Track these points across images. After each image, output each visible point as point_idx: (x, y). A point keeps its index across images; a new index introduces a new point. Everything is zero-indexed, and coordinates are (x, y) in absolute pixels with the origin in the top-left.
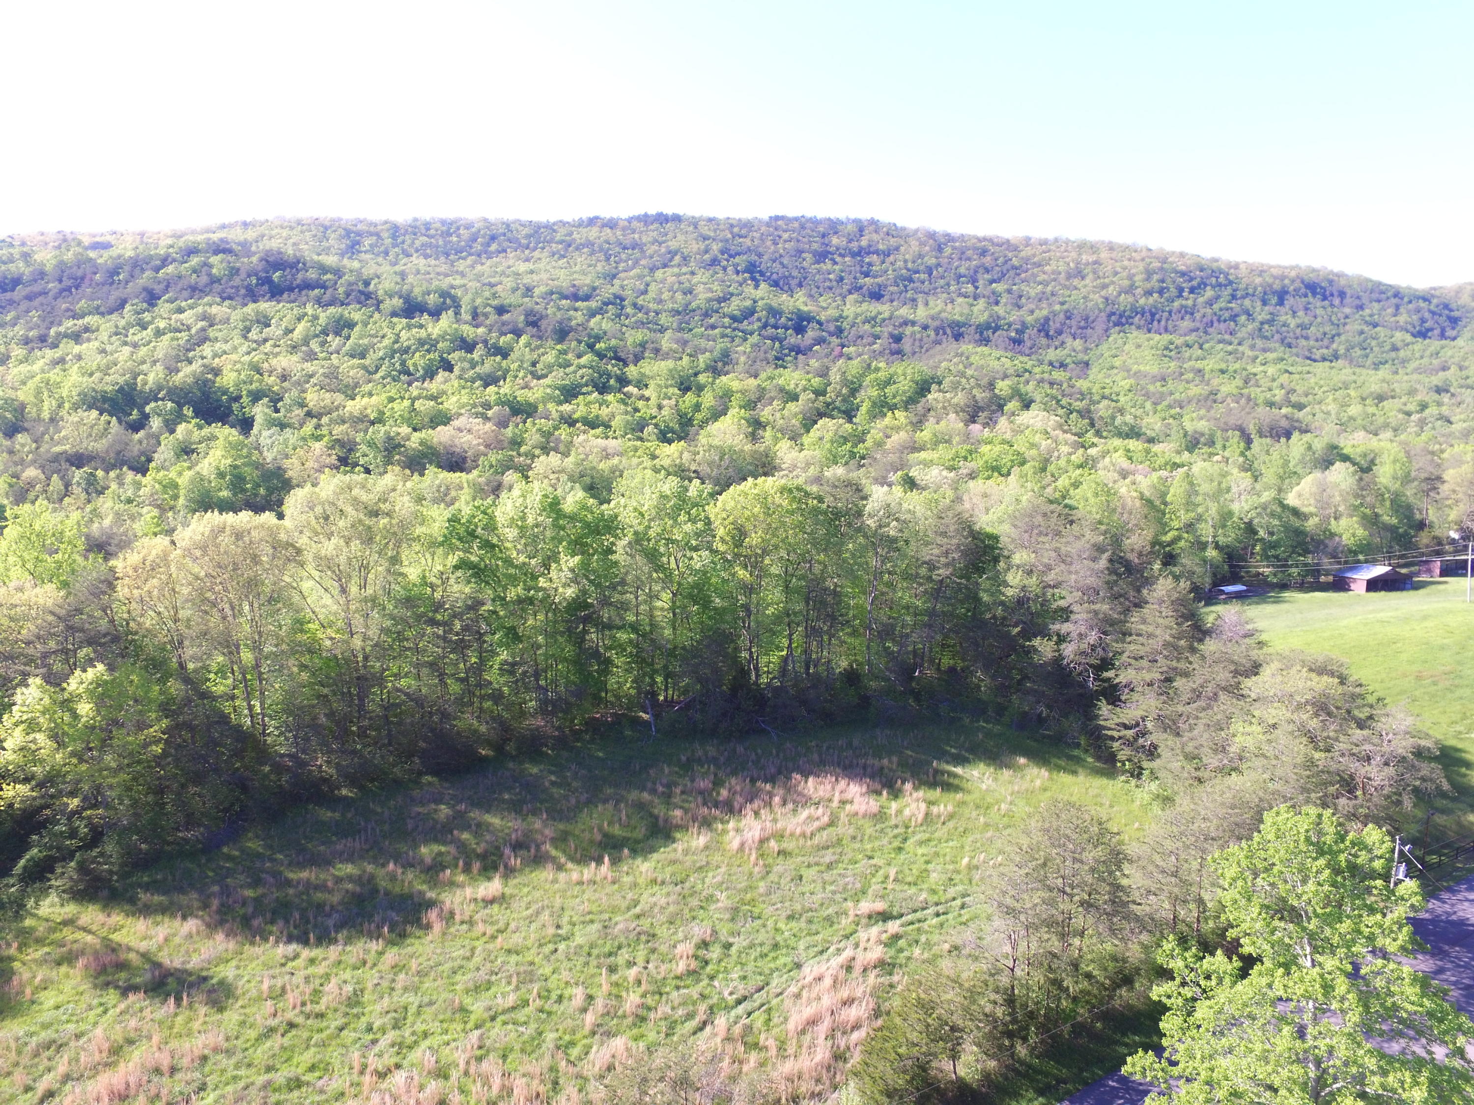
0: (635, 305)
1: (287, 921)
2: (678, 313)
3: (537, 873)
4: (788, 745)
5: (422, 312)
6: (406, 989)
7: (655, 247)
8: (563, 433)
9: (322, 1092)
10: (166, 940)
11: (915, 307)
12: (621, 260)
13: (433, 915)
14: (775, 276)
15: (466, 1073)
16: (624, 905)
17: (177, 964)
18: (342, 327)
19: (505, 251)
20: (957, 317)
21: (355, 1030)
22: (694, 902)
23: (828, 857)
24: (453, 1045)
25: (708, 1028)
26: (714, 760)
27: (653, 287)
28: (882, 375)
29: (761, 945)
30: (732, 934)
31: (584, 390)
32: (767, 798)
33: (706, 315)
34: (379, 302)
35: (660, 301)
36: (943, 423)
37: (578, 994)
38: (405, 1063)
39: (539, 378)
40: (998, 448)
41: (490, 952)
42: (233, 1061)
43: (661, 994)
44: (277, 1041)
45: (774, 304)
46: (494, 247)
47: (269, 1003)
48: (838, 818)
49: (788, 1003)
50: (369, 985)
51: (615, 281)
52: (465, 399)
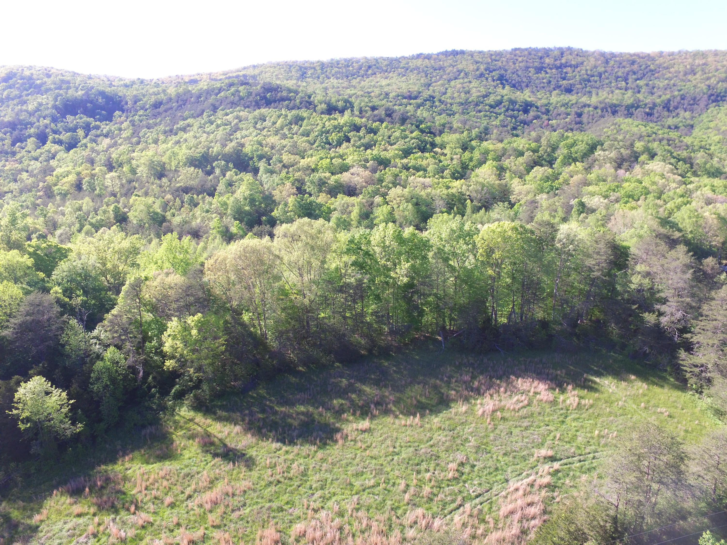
0: (440, 101)
1: (276, 431)
2: (462, 104)
3: (386, 418)
4: (509, 359)
5: (335, 111)
6: (326, 471)
7: (451, 69)
8: (403, 175)
9: (291, 515)
10: (228, 434)
11: (591, 96)
12: (433, 76)
13: (338, 436)
14: (513, 82)
15: (351, 516)
16: (425, 439)
17: (233, 446)
18: (298, 120)
19: (375, 74)
20: (615, 102)
21: (305, 488)
22: (459, 441)
23: (526, 423)
24: (346, 501)
25: (462, 508)
26: (472, 365)
27: (449, 91)
28: (570, 141)
29: (489, 468)
30: (476, 460)
31: (414, 151)
32: (497, 388)
33: (477, 105)
34: (316, 106)
35: (453, 98)
36: (603, 169)
37: (402, 484)
38: (326, 506)
39: (391, 145)
40: (633, 185)
41: (363, 457)
42: (256, 495)
43: (440, 488)
44: (273, 489)
45: (513, 98)
46: (370, 72)
47: (270, 470)
48: (532, 402)
49: (501, 500)
50: (311, 467)
51: (431, 88)
52: (356, 158)
